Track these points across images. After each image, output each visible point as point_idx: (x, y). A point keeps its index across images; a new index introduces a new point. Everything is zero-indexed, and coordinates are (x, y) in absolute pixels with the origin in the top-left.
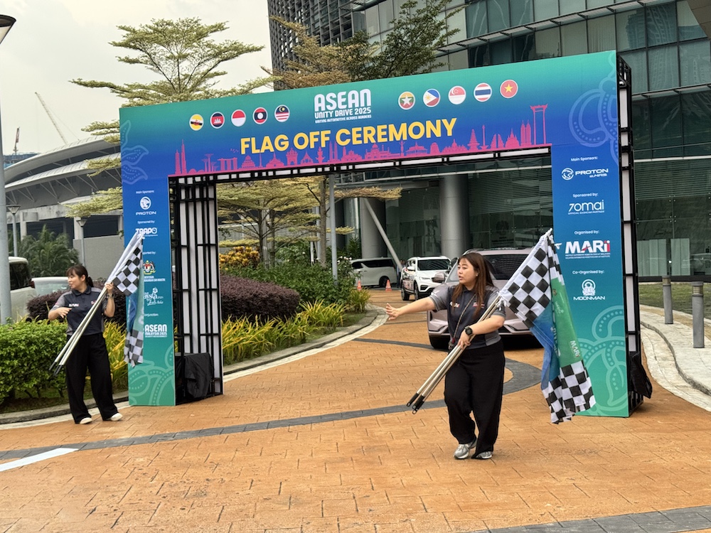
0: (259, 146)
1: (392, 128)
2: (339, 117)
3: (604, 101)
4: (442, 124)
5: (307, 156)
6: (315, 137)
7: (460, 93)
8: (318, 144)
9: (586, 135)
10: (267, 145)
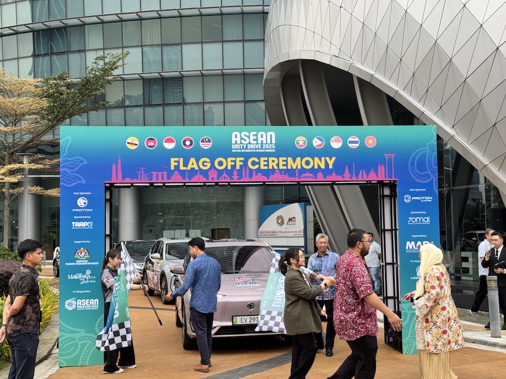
0: (186, 165)
1: (290, 160)
2: (250, 149)
3: (429, 155)
4: (326, 161)
5: (225, 175)
6: (232, 161)
7: (338, 141)
8: (234, 167)
9: (419, 175)
10: (193, 164)
